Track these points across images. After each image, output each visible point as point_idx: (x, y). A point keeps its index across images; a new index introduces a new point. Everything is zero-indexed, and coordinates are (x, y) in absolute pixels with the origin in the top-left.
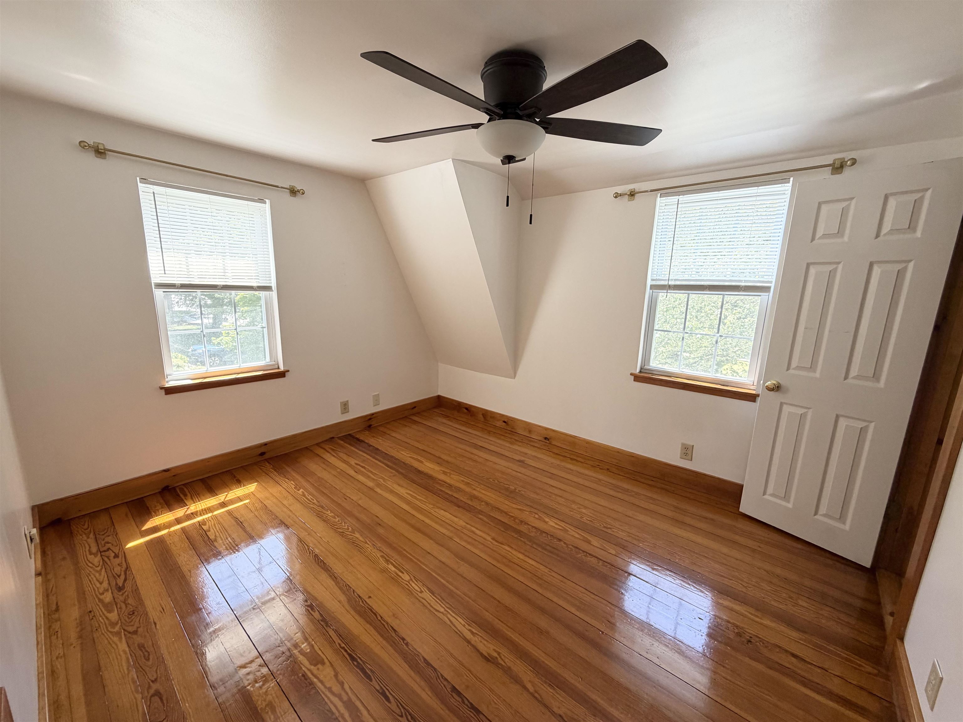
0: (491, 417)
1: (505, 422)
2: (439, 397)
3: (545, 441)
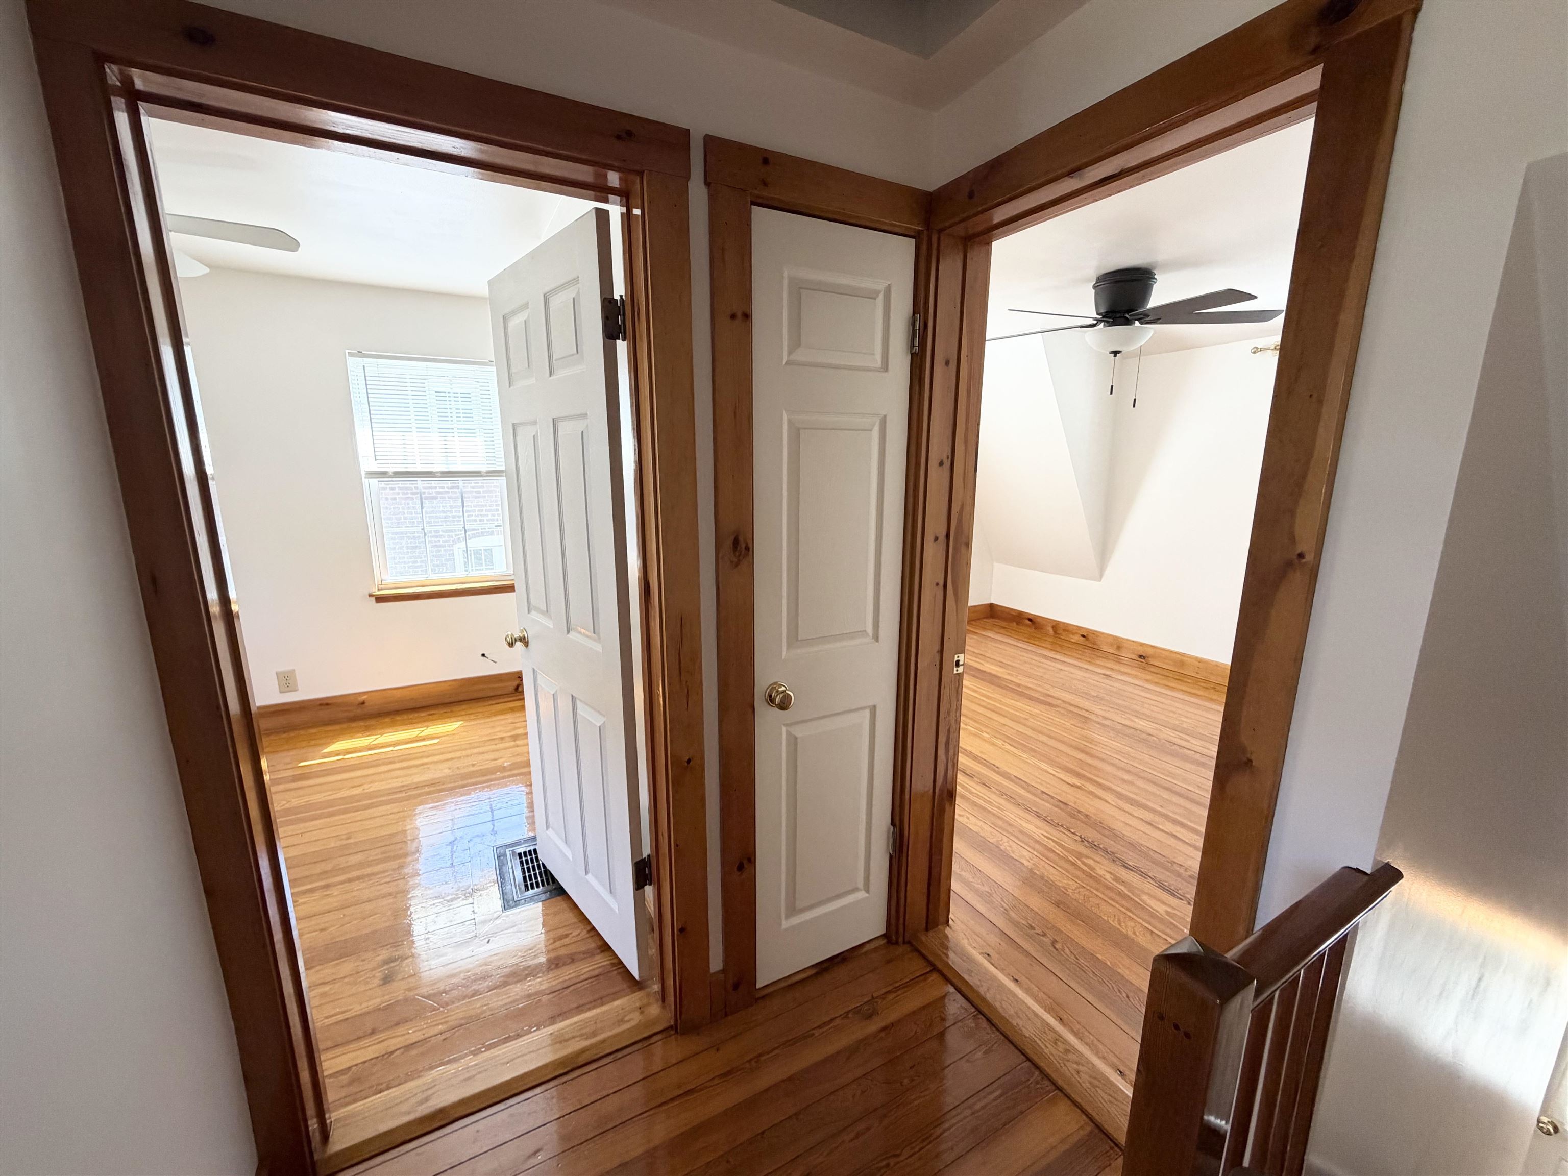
0: (1064, 630)
1: (1083, 636)
2: (991, 606)
3: (1140, 659)
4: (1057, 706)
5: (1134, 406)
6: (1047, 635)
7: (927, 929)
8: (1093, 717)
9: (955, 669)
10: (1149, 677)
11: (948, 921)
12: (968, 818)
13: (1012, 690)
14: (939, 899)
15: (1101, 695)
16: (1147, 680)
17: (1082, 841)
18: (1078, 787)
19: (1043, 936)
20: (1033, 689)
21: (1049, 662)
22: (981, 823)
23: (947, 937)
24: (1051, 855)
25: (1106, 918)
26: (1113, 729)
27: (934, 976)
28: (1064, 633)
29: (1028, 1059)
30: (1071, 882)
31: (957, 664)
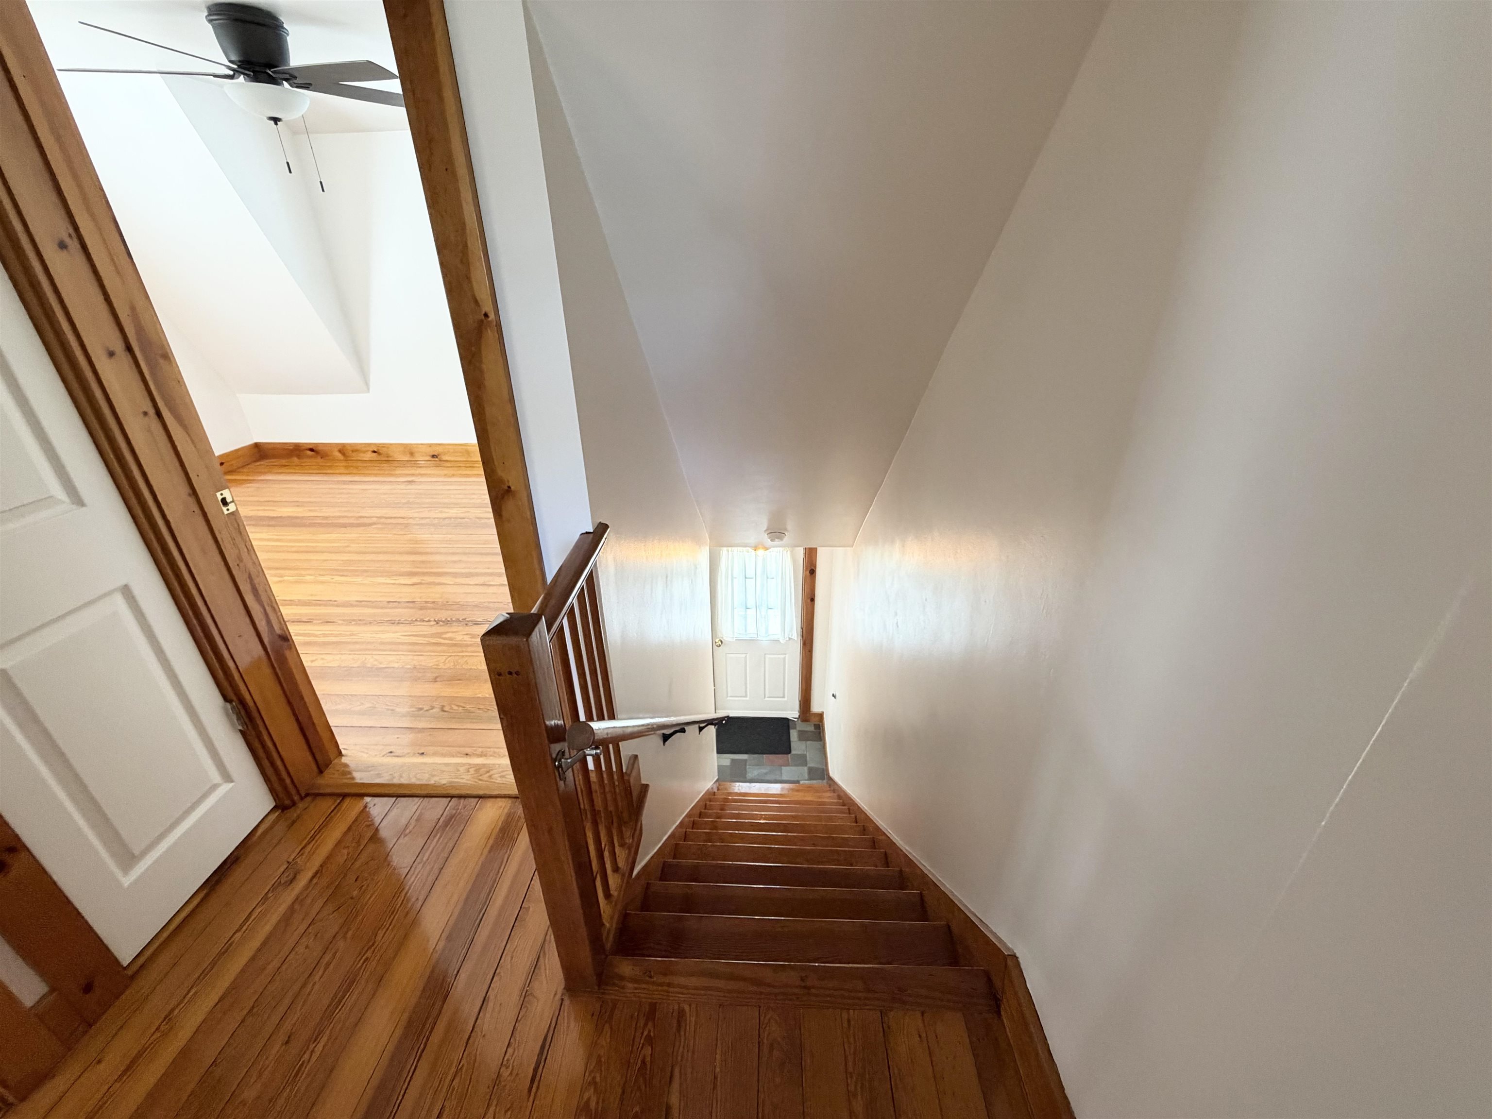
0: (353, 451)
1: (374, 452)
2: (257, 445)
3: (433, 459)
4: (375, 524)
5: (323, 190)
6: (334, 460)
7: (321, 772)
8: (410, 521)
9: (224, 509)
10: (446, 472)
11: (341, 752)
12: (322, 659)
13: (321, 525)
14: (320, 739)
15: (411, 500)
16: (445, 475)
17: (437, 623)
18: (420, 584)
19: (432, 709)
20: (343, 517)
21: (350, 486)
22: (339, 656)
23: (346, 765)
24: (417, 648)
25: (475, 668)
26: (433, 525)
27: (347, 801)
28: (354, 454)
29: (452, 797)
30: (440, 658)
31: (224, 502)
